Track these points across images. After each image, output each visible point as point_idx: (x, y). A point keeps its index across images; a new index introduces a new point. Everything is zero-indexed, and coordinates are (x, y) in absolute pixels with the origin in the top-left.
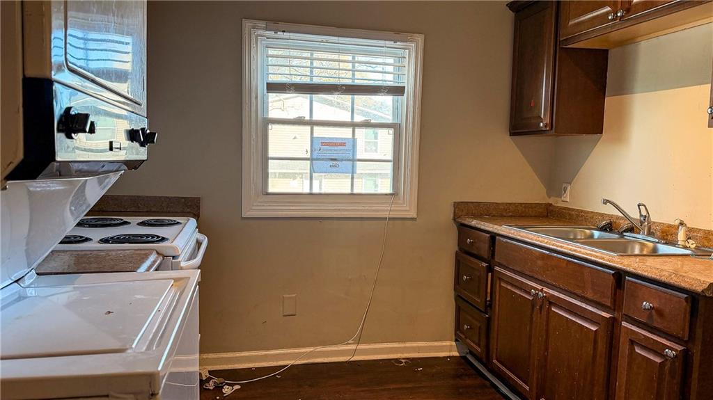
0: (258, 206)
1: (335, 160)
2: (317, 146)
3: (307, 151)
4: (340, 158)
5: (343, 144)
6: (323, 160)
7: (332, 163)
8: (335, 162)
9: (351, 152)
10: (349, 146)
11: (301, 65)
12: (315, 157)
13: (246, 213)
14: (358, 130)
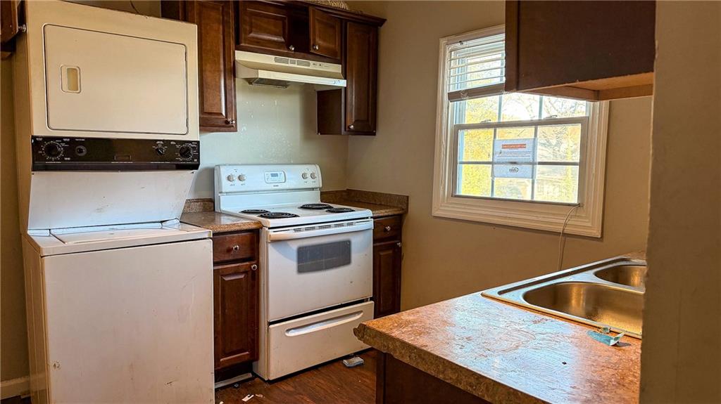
0: (446, 207)
1: (515, 163)
2: (498, 149)
3: (489, 155)
4: (521, 161)
5: (522, 146)
6: (503, 163)
7: (511, 167)
8: (515, 166)
9: (531, 155)
10: (529, 147)
11: (483, 69)
12: (495, 160)
13: (436, 213)
14: (540, 128)
